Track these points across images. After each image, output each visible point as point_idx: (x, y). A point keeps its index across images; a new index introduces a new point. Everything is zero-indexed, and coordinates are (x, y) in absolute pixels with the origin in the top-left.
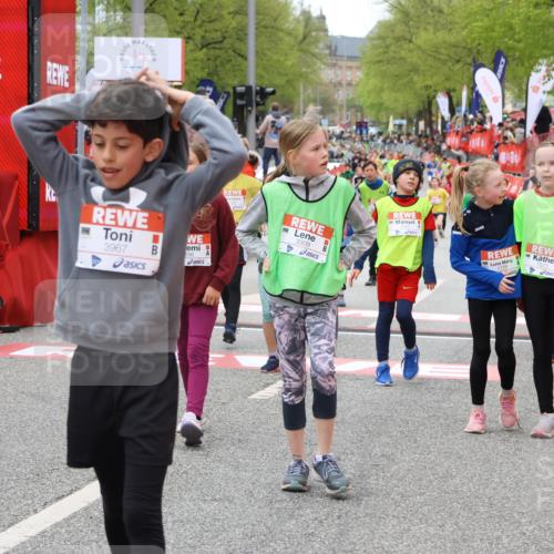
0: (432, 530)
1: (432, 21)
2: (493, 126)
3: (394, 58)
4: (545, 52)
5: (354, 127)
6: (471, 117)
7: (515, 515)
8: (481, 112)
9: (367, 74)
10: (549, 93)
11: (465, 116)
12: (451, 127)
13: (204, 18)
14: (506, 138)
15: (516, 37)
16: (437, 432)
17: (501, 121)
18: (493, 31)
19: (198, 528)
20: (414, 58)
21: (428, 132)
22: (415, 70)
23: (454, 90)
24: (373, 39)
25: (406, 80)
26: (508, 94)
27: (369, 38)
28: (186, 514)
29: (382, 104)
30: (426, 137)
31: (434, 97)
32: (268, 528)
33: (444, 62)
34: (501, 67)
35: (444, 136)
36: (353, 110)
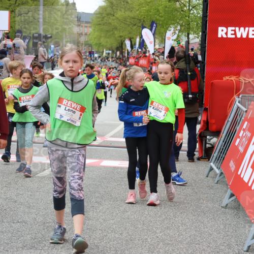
0: (117, 236)
1: (123, 7)
2: (150, 55)
3: (106, 23)
4: (173, 22)
5: (88, 54)
6: (140, 50)
7: (154, 229)
8: (145, 48)
9: (94, 30)
10: (175, 40)
11: (138, 50)
12: (131, 55)
13: (19, 2)
14: (155, 60)
15: (161, 15)
16: (121, 192)
17: (153, 52)
18: (150, 12)
19: (10, 235)
20: (115, 23)
21: (121, 57)
22: (116, 28)
23: (133, 38)
24: (97, 14)
25: (111, 33)
26: (157, 41)
27: (94, 14)
28: (5, 229)
29: (100, 44)
30: (120, 59)
31: (124, 41)
32: (42, 235)
33: (129, 25)
34: (154, 28)
35: (128, 58)
36: (87, 46)
